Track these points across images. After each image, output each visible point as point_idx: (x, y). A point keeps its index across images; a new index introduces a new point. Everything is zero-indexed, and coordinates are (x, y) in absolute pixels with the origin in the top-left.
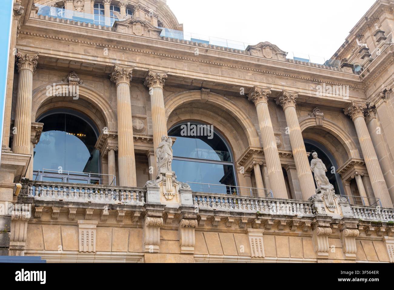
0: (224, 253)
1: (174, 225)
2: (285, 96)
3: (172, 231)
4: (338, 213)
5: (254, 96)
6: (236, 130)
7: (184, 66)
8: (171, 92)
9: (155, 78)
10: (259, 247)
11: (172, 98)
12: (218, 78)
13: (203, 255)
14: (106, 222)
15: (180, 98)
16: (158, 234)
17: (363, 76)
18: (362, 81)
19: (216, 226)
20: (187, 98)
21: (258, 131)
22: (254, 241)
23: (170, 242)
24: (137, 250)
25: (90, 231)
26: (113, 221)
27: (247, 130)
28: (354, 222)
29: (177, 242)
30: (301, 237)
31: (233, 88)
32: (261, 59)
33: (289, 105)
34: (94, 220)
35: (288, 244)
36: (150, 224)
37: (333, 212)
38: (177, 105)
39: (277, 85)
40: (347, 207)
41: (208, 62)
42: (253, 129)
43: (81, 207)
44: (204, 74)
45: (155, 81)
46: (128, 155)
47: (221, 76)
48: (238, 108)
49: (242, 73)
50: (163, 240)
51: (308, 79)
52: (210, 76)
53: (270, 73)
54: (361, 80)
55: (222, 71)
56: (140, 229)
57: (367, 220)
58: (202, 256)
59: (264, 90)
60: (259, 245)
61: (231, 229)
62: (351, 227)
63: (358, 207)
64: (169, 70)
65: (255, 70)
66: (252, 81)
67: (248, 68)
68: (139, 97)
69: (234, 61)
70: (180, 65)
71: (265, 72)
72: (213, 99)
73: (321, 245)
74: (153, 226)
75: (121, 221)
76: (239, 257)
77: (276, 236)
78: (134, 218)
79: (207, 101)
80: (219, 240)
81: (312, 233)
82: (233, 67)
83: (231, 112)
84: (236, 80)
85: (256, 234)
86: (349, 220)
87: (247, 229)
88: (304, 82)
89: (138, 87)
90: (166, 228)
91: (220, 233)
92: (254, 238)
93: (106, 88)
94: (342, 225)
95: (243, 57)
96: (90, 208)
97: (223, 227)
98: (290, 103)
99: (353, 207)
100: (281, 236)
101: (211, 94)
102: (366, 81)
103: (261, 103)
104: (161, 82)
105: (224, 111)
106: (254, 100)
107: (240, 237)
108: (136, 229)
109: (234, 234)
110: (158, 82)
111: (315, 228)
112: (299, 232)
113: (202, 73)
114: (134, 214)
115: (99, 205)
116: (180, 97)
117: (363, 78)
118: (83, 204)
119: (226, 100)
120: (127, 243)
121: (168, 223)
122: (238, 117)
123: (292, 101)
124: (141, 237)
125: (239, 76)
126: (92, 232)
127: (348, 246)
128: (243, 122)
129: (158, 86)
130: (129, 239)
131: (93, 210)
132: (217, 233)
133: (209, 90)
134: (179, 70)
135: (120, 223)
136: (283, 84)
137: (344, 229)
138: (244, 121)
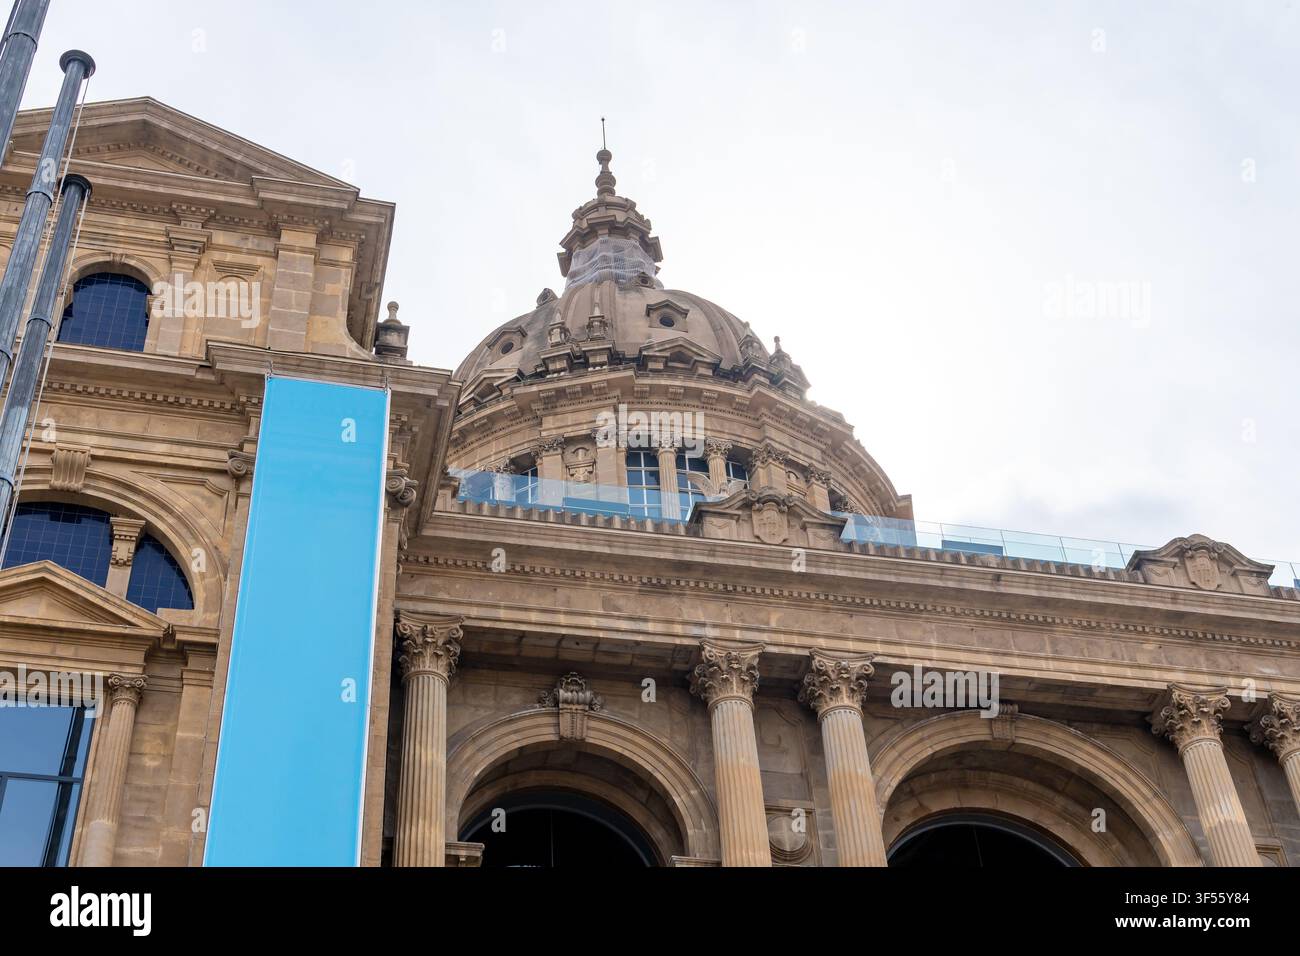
5: (1172, 718)
6: (1119, 839)
7: (925, 632)
8: (891, 722)
9: (833, 676)
11: (895, 739)
12: (1043, 664)
15: (921, 740)
20: (942, 737)
21: (1198, 839)
27: (1160, 837)
31: (1097, 694)
32: (1184, 594)
41: (1004, 615)
42: (1178, 832)
44: (996, 653)
45: (834, 687)
47: (1054, 659)
48: (1119, 761)
49: (1123, 644)
52: (1017, 662)
53: (1217, 637)
55: (1054, 643)
59: (1204, 697)
64: (879, 648)
65: (1166, 632)
66: (1159, 669)
67: (1143, 627)
68: (784, 744)
69: (1090, 605)
70: (913, 630)
71: (1200, 635)
72: (1032, 736)
79: (1014, 744)
82: (1089, 627)
83: (1097, 777)
84: (1104, 669)
89: (778, 710)
93: (678, 717)
95: (1120, 590)
101: (1024, 720)
103: (1198, 741)
104: (853, 690)
105: (1073, 774)
106: (1173, 732)
110: (844, 689)
113: (989, 653)
119: (1076, 736)
122: (1124, 792)
125: (1114, 655)
128: (1140, 810)
129: (847, 702)
133: (1016, 707)
134: (910, 645)
138: (1146, 806)
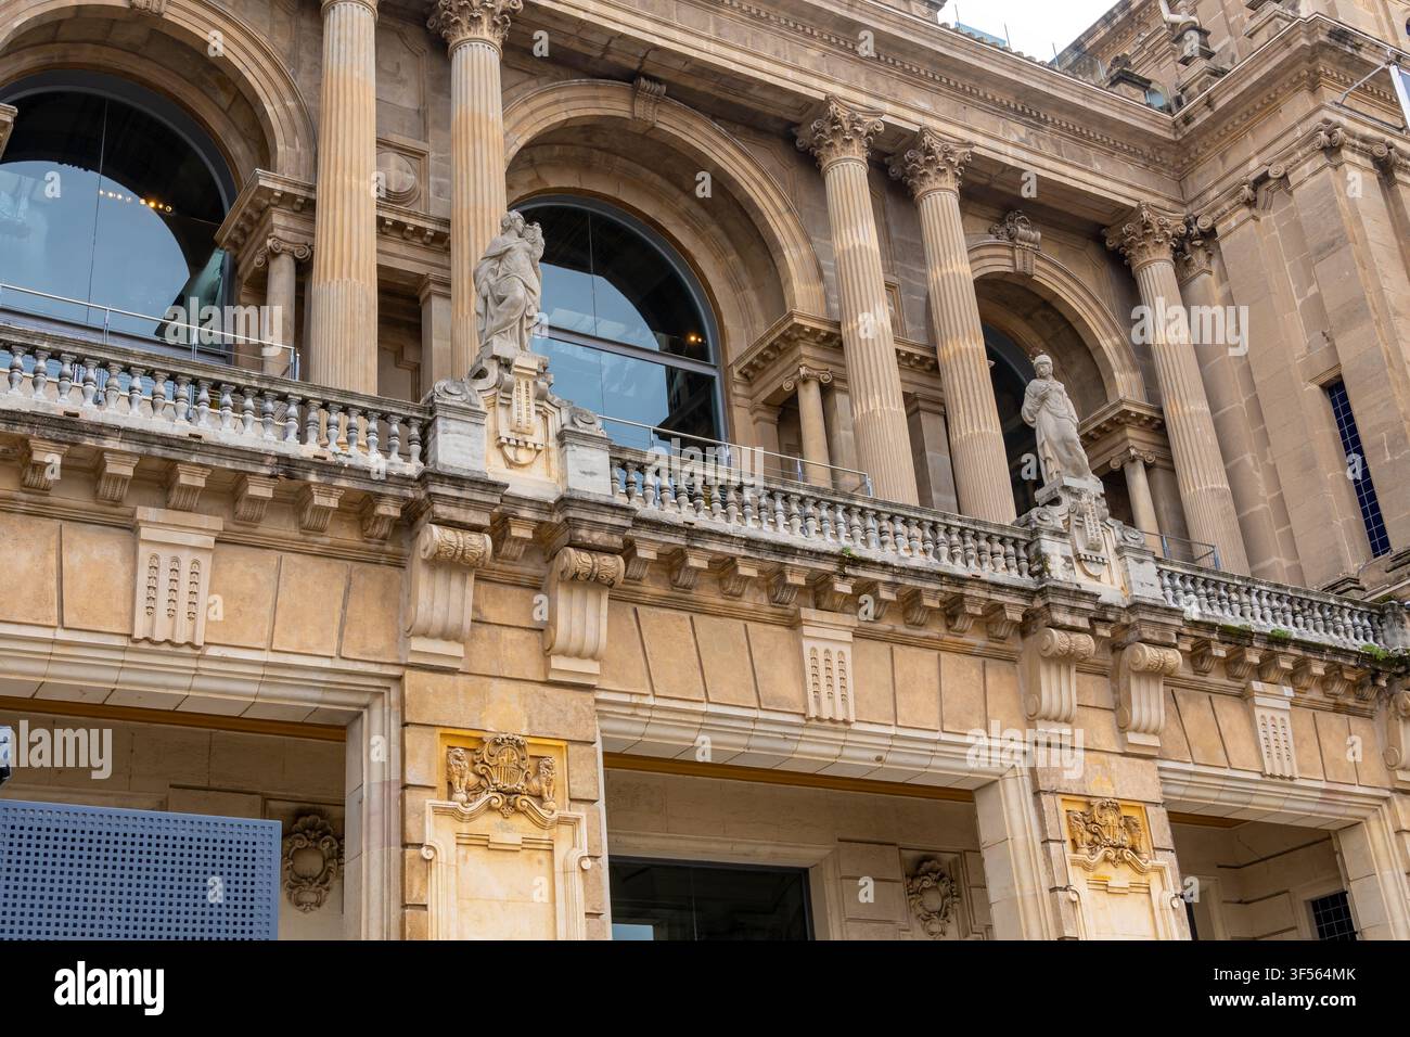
0: (707, 696)
1: (529, 569)
2: (930, 148)
3: (518, 591)
4: (1112, 583)
10: (837, 683)
13: (632, 694)
14: (256, 527)
16: (463, 599)
17: (1187, 120)
18: (1179, 137)
19: (688, 588)
22: (821, 657)
23: (508, 634)
24: (375, 654)
25: (186, 559)
26: (280, 527)
28: (1167, 621)
29: (533, 635)
30: (980, 660)
33: (937, 185)
34: (209, 513)
35: (935, 680)
36: (439, 552)
37: (1098, 578)
38: (545, 124)
39: (904, 106)
40: (1145, 564)
43: (157, 451)
46: (354, 280)
50: (480, 622)
51: (1005, 102)
54: (1175, 134)
56: (394, 571)
57: (1206, 619)
58: (626, 699)
60: (836, 675)
61: (740, 604)
62: (1156, 638)
63: (1180, 570)
73: (1051, 695)
74: (447, 563)
75: (321, 530)
76: (762, 715)
77: (897, 648)
78: (375, 523)
80: (692, 641)
81: (1020, 648)
85: (829, 634)
86: (1151, 613)
87: (798, 612)
88: (992, 112)
90: (495, 576)
91: (696, 617)
92: (821, 647)
94: (1126, 627)
96: (194, 459)
97: (710, 596)
98: (942, 179)
99: (1162, 566)
100: (913, 650)
102: (1192, 141)
107: (769, 637)
108: (377, 568)
109: (750, 625)
111: (1033, 630)
112: (977, 640)
114: (374, 507)
115: (234, 453)
116: (556, 96)
117: (1187, 130)
118: (167, 441)
120: (337, 620)
121: (505, 557)
123: (949, 172)
124: (397, 602)
126: (196, 562)
127: (1140, 704)
130: (344, 607)
131: (208, 472)
132: (686, 615)
135: (312, 538)
136: (923, 105)
137: (1130, 644)
